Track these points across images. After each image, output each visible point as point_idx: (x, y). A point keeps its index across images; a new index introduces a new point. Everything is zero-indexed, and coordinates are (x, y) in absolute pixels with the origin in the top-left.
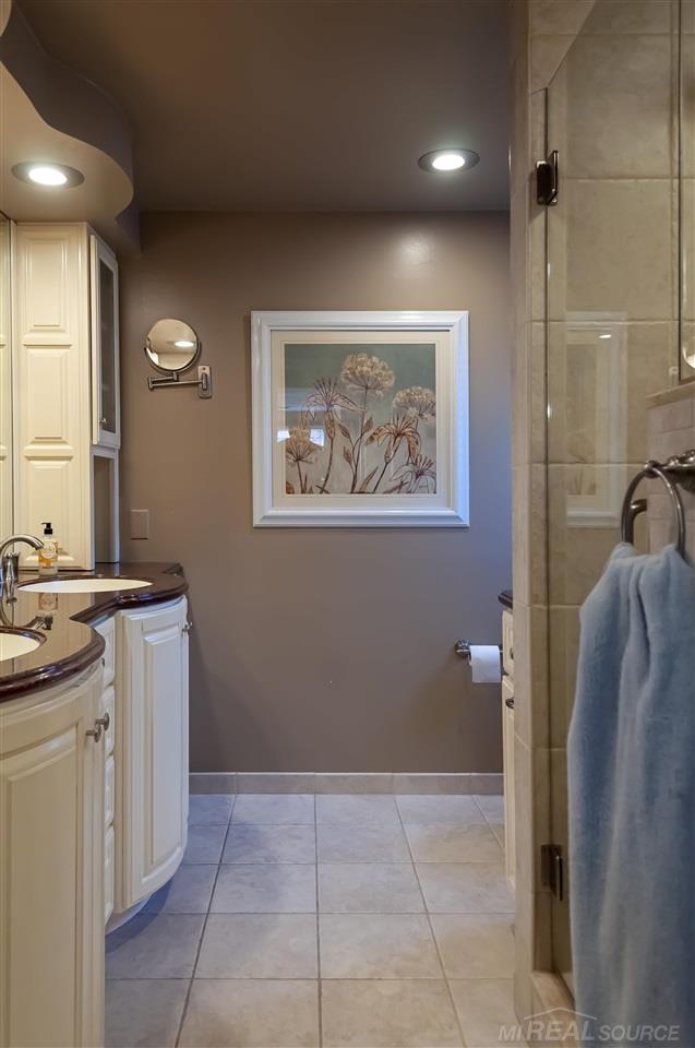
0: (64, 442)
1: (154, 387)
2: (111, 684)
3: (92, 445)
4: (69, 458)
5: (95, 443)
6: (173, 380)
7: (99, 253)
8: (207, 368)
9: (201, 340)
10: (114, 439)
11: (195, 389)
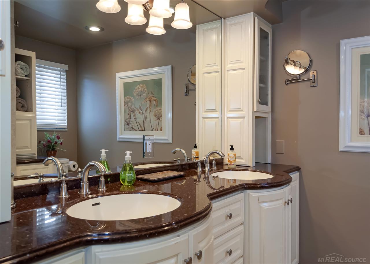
0: (242, 111)
1: (288, 83)
2: (242, 224)
3: (254, 112)
4: (244, 117)
5: (255, 110)
6: (297, 79)
7: (259, 24)
8: (315, 72)
9: (313, 58)
10: (268, 108)
11: (309, 83)
